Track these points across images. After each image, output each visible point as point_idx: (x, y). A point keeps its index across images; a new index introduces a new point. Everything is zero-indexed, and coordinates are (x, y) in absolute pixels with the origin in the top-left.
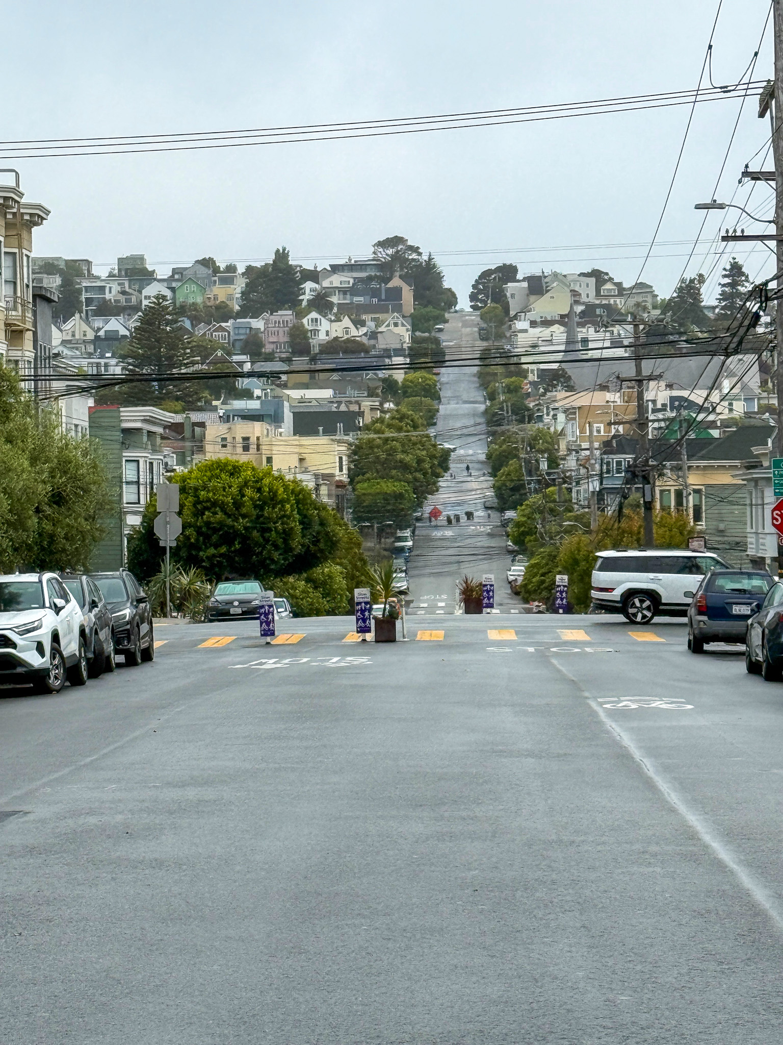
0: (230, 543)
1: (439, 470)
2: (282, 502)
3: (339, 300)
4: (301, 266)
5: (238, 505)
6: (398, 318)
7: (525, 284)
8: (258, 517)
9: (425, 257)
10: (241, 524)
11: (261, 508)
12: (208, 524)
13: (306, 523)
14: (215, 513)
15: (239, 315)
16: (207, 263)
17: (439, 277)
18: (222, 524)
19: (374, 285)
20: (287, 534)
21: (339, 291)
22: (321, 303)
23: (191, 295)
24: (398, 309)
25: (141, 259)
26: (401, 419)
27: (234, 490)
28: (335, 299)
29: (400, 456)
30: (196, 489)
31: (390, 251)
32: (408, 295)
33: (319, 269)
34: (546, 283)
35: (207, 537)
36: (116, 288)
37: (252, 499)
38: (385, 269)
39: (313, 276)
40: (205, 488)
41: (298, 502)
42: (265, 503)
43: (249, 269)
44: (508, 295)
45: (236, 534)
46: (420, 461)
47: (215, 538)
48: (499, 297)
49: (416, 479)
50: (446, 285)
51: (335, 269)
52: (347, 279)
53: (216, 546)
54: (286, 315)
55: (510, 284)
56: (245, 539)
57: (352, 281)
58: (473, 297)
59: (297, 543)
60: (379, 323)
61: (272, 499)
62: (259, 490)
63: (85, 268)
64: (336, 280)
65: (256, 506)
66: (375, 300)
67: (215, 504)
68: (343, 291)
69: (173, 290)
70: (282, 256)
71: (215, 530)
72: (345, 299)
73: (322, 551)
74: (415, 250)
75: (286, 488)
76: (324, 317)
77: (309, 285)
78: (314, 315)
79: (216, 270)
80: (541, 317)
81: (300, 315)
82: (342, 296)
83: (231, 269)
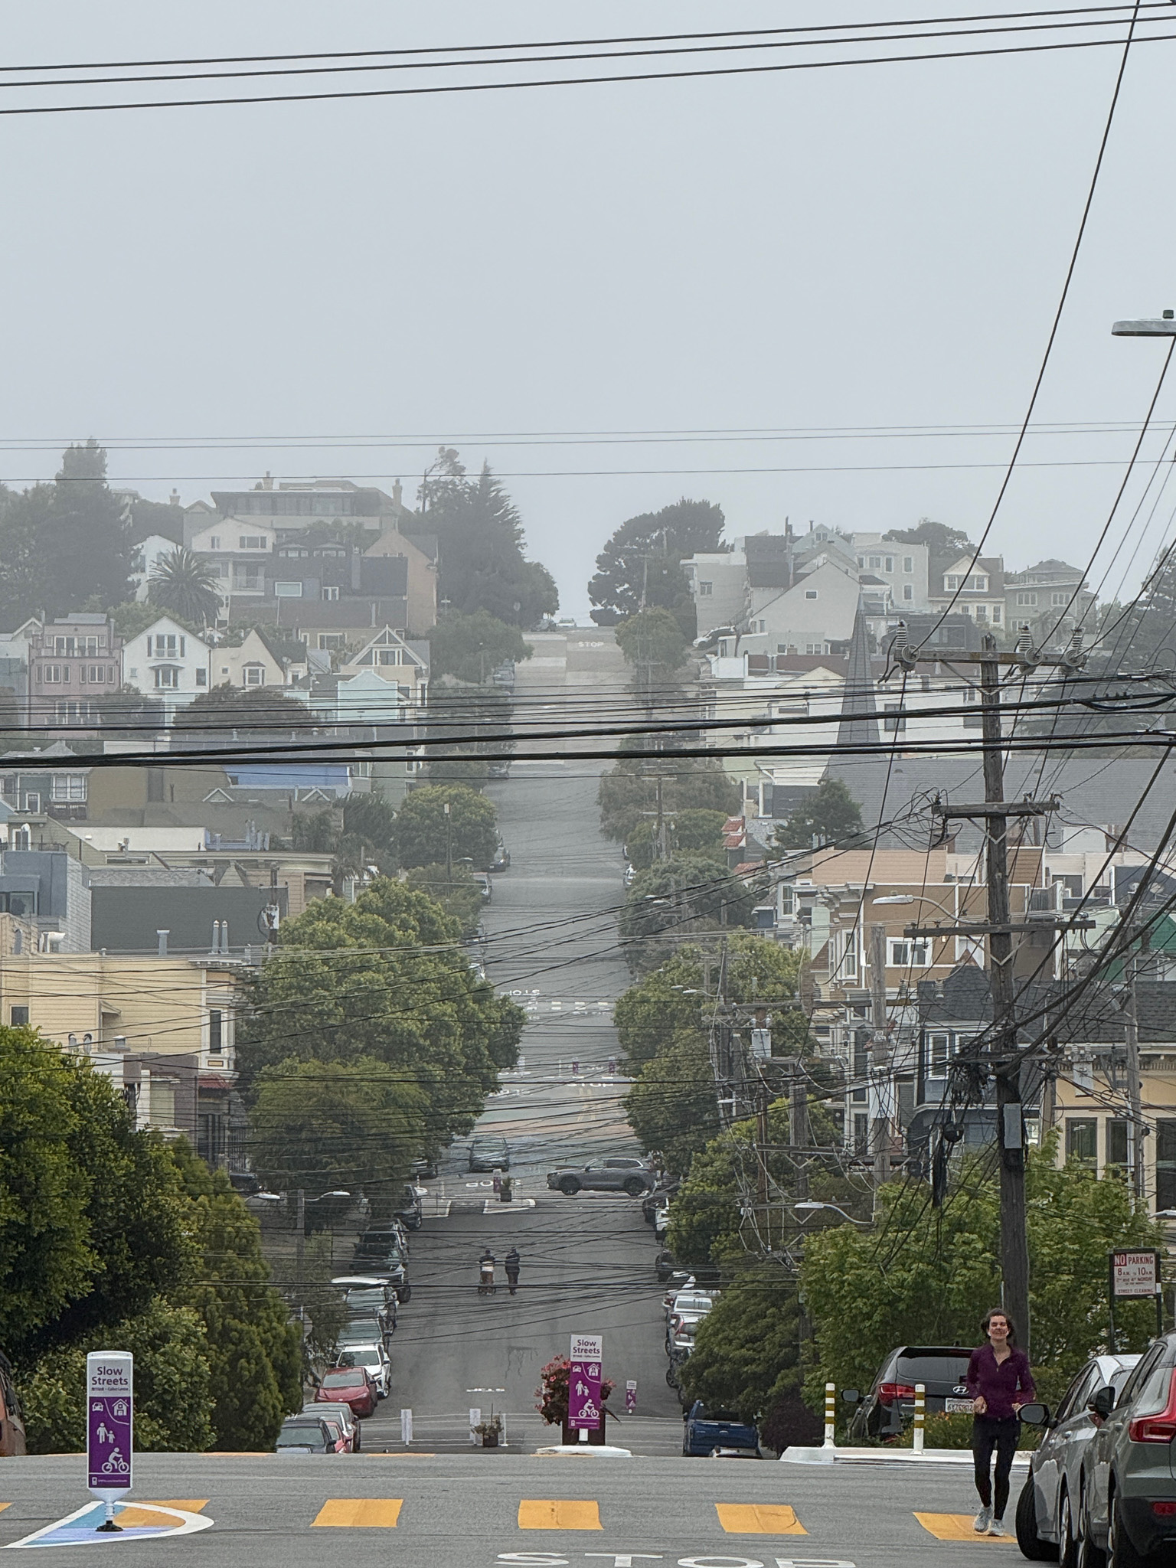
3: (234, 588)
4: (135, 496)
6: (393, 640)
7: (739, 558)
17: (510, 532)
19: (332, 550)
21: (235, 564)
22: (185, 596)
24: (395, 615)
26: (383, 912)
28: (223, 587)
29: (381, 1014)
32: (422, 580)
33: (184, 504)
34: (797, 556)
39: (166, 521)
44: (695, 584)
48: (670, 590)
52: (258, 533)
54: (90, 625)
55: (698, 558)
57: (271, 538)
58: (598, 590)
60: (342, 654)
64: (229, 536)
66: (333, 591)
68: (248, 566)
70: (82, 464)
72: (251, 585)
76: (193, 633)
77: (153, 547)
78: (166, 627)
80: (781, 648)
81: (128, 625)
82: (243, 578)
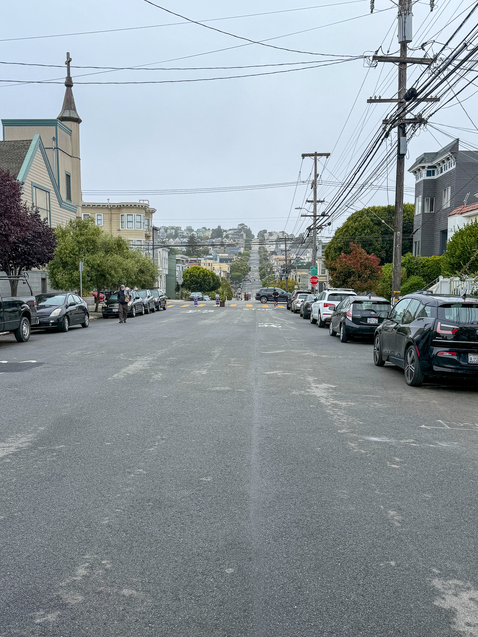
0: (197, 284)
1: (248, 271)
2: (209, 276)
4: (223, 229)
5: (199, 276)
6: (242, 240)
7: (268, 234)
8: (204, 279)
9: (248, 228)
10: (200, 280)
11: (204, 277)
12: (192, 280)
13: (214, 280)
14: (194, 278)
15: (210, 239)
16: (204, 228)
17: (251, 232)
18: (195, 280)
19: (238, 233)
20: (210, 282)
22: (227, 237)
23: (201, 234)
24: (242, 238)
25: (191, 227)
26: (241, 260)
27: (198, 273)
28: (230, 236)
29: (240, 268)
30: (190, 272)
31: (241, 226)
32: (245, 235)
33: (227, 230)
34: (273, 233)
35: (192, 283)
36: (186, 233)
37: (202, 275)
38: (240, 230)
39: (225, 231)
40: (192, 272)
41: (212, 276)
42: (205, 276)
43: (213, 229)
44: (265, 236)
45: (199, 282)
46: (245, 269)
47: (194, 283)
48: (263, 236)
49: (244, 272)
50: (252, 234)
51: (230, 230)
53: (194, 285)
54: (220, 239)
55: (265, 234)
56: (200, 283)
57: (233, 232)
58: (258, 236)
59: (211, 284)
60: (238, 241)
61: (206, 275)
62: (204, 273)
63: (180, 228)
64: (230, 232)
65: (203, 276)
66: (238, 236)
67: (194, 275)
68: (232, 234)
69: (197, 233)
70: (219, 227)
71: (194, 281)
72: (232, 236)
73: (217, 286)
74: (246, 226)
75: (210, 273)
76: (227, 239)
77: (225, 233)
78: (225, 239)
79: (206, 230)
81: (223, 239)
83: (209, 229)
